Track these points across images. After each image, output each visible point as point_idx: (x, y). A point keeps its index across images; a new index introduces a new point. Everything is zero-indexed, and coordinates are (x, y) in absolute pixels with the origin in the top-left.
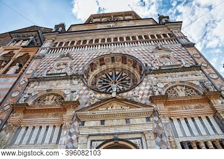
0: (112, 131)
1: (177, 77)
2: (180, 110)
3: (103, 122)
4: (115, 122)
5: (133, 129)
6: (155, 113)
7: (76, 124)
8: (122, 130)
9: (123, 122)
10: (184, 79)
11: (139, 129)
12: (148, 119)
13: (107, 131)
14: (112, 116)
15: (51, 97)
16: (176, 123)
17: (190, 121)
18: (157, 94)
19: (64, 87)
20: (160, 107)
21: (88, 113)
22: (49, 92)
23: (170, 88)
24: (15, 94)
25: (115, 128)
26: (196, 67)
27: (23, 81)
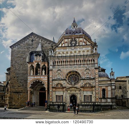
0: (73, 93)
1: (88, 81)
2: (86, 89)
3: (71, 91)
4: (73, 91)
5: (76, 93)
6: (81, 90)
7: (66, 91)
8: (74, 93)
10: (89, 82)
11: (77, 93)
12: (79, 91)
13: (72, 93)
14: (73, 90)
15: (59, 85)
16: (84, 92)
17: (87, 92)
18: (82, 86)
19: (62, 82)
20: (82, 89)
21: (68, 90)
22: (59, 84)
23: (86, 84)
24: (51, 84)
25: (73, 92)
26: (94, 79)
27: (51, 80)
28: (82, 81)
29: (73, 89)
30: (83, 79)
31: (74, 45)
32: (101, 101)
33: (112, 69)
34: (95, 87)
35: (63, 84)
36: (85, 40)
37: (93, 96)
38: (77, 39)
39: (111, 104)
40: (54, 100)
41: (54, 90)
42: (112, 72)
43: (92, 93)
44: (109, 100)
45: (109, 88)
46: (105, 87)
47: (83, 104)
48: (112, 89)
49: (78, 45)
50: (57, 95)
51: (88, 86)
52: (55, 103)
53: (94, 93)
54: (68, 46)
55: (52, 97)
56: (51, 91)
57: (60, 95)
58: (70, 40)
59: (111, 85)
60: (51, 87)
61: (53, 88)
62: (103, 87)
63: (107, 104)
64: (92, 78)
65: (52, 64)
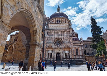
1: (67, 44)
2: (66, 49)
6: (63, 50)
9: (59, 51)
16: (65, 51)
17: (67, 51)
20: (63, 49)
21: (55, 49)
22: (50, 45)
23: (66, 46)
24: (45, 46)
25: (58, 51)
26: (70, 43)
27: (45, 43)
28: (63, 44)
29: (58, 49)
30: (64, 43)
31: (58, 22)
32: (76, 57)
33: (81, 36)
34: (71, 48)
35: (52, 46)
36: (65, 20)
37: (70, 54)
38: (61, 19)
39: (82, 60)
40: (47, 57)
41: (47, 50)
42: (81, 38)
43: (70, 52)
44: (81, 57)
45: (80, 49)
46: (77, 48)
47: (64, 59)
48: (82, 49)
49: (61, 23)
50: (49, 53)
51: (67, 47)
52: (47, 59)
53: (71, 52)
54: (56, 23)
55: (45, 55)
56: (45, 50)
57: (50, 53)
58: (56, 20)
59: (81, 46)
60: (45, 47)
61: (46, 48)
62: (76, 48)
63: (80, 60)
64: (69, 42)
65: (46, 34)
